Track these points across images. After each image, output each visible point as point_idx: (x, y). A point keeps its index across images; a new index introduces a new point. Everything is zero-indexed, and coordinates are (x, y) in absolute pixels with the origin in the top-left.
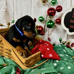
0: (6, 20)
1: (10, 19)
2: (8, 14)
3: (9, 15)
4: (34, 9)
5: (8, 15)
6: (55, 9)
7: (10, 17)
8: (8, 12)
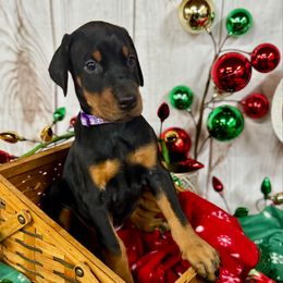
0: (21, 99)
1: (39, 94)
2: (31, 72)
3: (35, 81)
4: (148, 52)
5: (31, 79)
6: (249, 58)
7: (38, 89)
8: (31, 65)
